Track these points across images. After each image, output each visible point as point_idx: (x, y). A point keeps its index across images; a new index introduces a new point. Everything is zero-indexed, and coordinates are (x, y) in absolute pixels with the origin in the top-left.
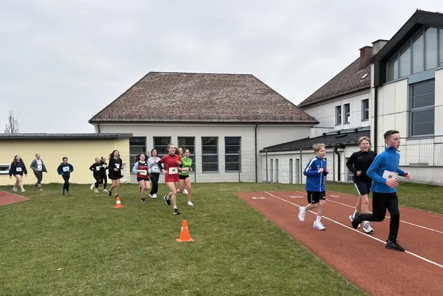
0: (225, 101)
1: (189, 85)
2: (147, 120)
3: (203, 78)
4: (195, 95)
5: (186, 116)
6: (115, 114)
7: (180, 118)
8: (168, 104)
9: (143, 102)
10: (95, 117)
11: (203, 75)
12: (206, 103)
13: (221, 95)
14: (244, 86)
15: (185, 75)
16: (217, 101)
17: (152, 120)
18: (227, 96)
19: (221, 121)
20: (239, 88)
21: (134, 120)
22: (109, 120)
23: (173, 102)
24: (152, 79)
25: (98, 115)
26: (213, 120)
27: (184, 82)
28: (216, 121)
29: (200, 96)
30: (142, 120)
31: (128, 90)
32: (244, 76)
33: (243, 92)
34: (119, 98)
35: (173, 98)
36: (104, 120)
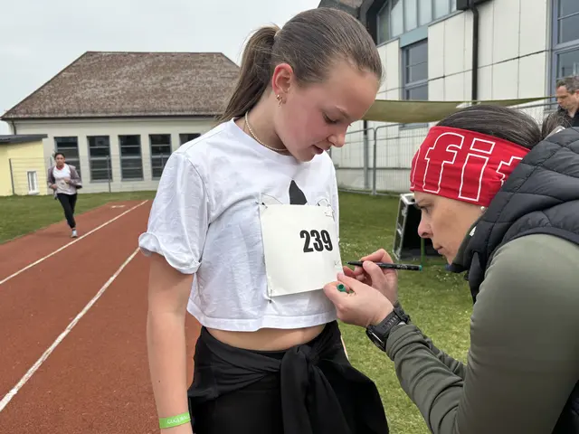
0: (181, 87)
1: (138, 68)
2: (77, 115)
3: (156, 59)
4: (143, 80)
5: (129, 108)
6: (35, 109)
7: (120, 112)
8: (107, 94)
9: (74, 92)
10: (8, 113)
11: (158, 55)
12: (156, 91)
13: (178, 80)
14: (208, 68)
15: (133, 56)
16: (170, 89)
17: (83, 115)
18: (185, 82)
19: (173, 113)
20: (202, 71)
21: (60, 115)
22: (27, 116)
23: (112, 92)
24: (88, 60)
25: (13, 110)
26: (163, 114)
27: (131, 65)
28: (166, 114)
29: (150, 83)
30: (69, 115)
31: (56, 77)
32: (211, 55)
33: (207, 76)
34: (42, 87)
35: (114, 86)
36: (20, 116)
